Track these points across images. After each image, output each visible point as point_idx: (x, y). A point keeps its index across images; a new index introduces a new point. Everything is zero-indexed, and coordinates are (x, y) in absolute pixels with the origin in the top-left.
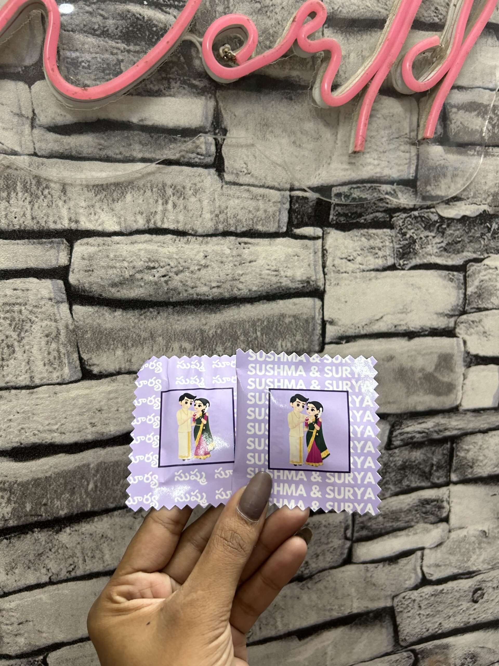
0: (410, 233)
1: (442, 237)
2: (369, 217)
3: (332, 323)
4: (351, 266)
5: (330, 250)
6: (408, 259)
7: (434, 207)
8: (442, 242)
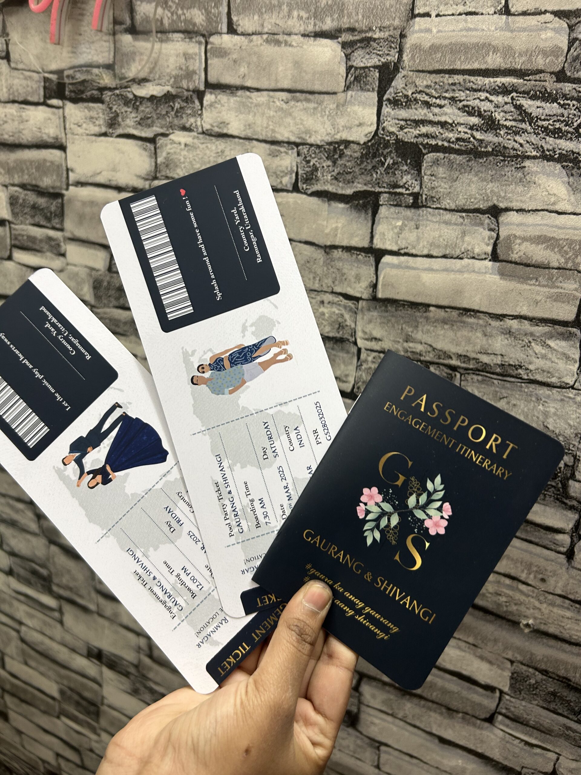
0: (115, 108)
1: (137, 112)
2: (89, 94)
3: (72, 170)
4: (80, 131)
5: (68, 117)
6: (115, 129)
7: (130, 87)
8: (137, 117)
